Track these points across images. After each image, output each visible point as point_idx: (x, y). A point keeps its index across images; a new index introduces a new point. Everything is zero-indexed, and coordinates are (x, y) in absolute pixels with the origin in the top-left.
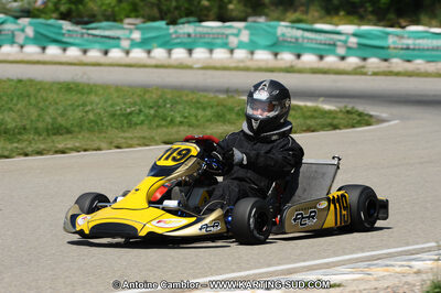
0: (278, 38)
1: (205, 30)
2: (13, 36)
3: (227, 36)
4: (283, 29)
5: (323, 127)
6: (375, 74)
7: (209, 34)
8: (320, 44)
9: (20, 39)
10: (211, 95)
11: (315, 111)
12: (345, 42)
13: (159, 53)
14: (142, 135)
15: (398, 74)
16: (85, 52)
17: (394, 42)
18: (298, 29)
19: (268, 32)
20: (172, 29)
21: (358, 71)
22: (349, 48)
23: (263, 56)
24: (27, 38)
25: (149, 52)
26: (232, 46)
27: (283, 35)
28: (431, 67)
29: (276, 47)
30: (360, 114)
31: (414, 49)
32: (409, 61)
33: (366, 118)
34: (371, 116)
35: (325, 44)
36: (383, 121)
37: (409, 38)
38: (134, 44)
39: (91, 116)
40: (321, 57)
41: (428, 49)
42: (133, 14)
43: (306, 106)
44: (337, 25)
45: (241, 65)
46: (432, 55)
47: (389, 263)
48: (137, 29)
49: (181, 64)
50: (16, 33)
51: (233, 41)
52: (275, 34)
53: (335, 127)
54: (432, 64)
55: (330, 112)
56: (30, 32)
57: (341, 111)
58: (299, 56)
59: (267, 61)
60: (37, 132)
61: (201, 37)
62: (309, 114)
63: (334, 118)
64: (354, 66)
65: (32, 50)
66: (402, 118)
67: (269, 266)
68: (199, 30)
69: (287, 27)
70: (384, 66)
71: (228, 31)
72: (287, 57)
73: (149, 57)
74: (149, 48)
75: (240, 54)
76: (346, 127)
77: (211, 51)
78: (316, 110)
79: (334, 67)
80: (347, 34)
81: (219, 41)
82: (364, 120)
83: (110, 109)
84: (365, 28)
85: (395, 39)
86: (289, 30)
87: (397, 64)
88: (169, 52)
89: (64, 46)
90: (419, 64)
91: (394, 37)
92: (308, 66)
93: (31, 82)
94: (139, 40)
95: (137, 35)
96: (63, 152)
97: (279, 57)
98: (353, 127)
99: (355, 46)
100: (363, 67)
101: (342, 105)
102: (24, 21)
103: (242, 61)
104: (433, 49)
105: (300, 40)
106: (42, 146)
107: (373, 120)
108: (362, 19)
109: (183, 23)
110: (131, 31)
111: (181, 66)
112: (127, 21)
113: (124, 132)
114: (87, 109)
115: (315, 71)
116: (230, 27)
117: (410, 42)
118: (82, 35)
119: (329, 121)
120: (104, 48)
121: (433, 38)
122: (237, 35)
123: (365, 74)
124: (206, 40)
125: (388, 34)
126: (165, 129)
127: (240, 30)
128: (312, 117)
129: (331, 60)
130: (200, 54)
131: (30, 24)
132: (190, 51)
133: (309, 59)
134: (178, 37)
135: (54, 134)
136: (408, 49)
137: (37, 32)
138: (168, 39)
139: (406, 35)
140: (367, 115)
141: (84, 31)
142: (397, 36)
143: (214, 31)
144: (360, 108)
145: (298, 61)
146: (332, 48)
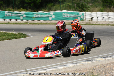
4: (6, 13)
5: (13, 38)
6: (30, 24)
11: (12, 34)
12: (23, 16)
15: (36, 24)
18: (10, 13)
19: (2, 14)
21: (26, 23)
22: (23, 17)
27: (6, 14)
28: (45, 22)
29: (4, 18)
31: (40, 17)
32: (39, 20)
34: (26, 35)
35: (17, 17)
36: (29, 36)
37: (39, 14)
40: (17, 20)
41: (44, 17)
43: (9, 33)
44: (20, 12)
46: (45, 19)
47: (18, 74)
52: (4, 14)
53: (16, 38)
54: (45, 21)
55: (16, 34)
57: (18, 34)
58: (11, 20)
59: (2, 21)
62: (10, 35)
63: (16, 36)
66: (34, 35)
69: (7, 12)
70: (32, 22)
72: (7, 20)
76: (19, 38)
79: (19, 22)
80: (23, 14)
82: (24, 36)
84: (27, 12)
85: (35, 15)
86: (8, 13)
87: (36, 21)
90: (42, 21)
91: (35, 14)
92: (13, 22)
97: (5, 20)
98: (21, 38)
99: (25, 17)
100: (27, 22)
101: (18, 32)
105: (11, 16)
108: (27, 10)
115: (14, 24)
117: (39, 15)
119: (14, 37)
121: (45, 14)
123: (27, 24)
125: (33, 13)
128: (10, 36)
129: (19, 21)
133: (13, 21)
136: (39, 17)
142: (36, 14)
144: (23, 33)
145: (10, 21)
146: (19, 17)
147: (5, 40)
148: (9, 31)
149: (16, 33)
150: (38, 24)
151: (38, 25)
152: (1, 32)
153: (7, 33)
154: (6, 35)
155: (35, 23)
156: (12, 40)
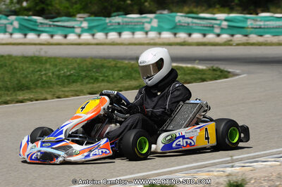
0: (176, 24)
1: (129, 20)
2: (6, 27)
3: (143, 23)
4: (180, 17)
5: (195, 80)
6: (238, 45)
7: (131, 22)
8: (204, 26)
9: (10, 29)
10: (126, 62)
12: (220, 25)
13: (100, 36)
14: (76, 89)
15: (253, 44)
16: (52, 36)
17: (251, 24)
18: (189, 17)
19: (170, 20)
20: (108, 20)
21: (227, 43)
22: (222, 29)
23: (167, 35)
24: (15, 29)
25: (93, 35)
26: (147, 29)
27: (179, 21)
28: (275, 39)
29: (175, 29)
30: (222, 71)
31: (264, 28)
32: (261, 36)
33: (226, 73)
34: (229, 72)
35: (207, 27)
36: (236, 75)
37: (261, 21)
38: (84, 30)
39: (44, 78)
40: (205, 35)
41: (273, 28)
42: (82, 11)
43: (187, 67)
44: (214, 14)
45: (152, 41)
46: (276, 31)
47: (211, 169)
48: (85, 20)
49: (113, 42)
50: (8, 25)
51: (147, 26)
52: (174, 21)
53: (203, 80)
55: (202, 70)
56: (16, 24)
57: (209, 69)
58: (190, 35)
59: (169, 38)
60: (7, 89)
61: (126, 25)
62: (189, 72)
63: (204, 74)
64: (225, 40)
65: (18, 36)
66: (249, 73)
67: (132, 174)
68: (125, 20)
69: (182, 16)
70: (244, 39)
71: (144, 20)
72: (182, 36)
73: (94, 39)
74: (93, 33)
75: (152, 35)
76: (211, 80)
77: (133, 33)
78: (193, 69)
79: (212, 41)
80: (221, 20)
81: (138, 27)
82: (224, 75)
83: (58, 73)
84: (232, 15)
85: (252, 22)
86: (184, 18)
87: (254, 38)
88: (107, 34)
89: (39, 33)
90: (268, 37)
91: (251, 20)
92: (195, 41)
93: (10, 56)
94: (86, 28)
95: (85, 25)
96: (22, 102)
97: (177, 36)
98: (216, 79)
99: (226, 27)
100: (231, 41)
101: (209, 66)
102: (12, 18)
103: (153, 39)
104: (276, 28)
105: (191, 25)
106: (8, 98)
107: (230, 75)
108: (231, 10)
109: (115, 16)
110: (81, 22)
111: (113, 44)
112: (79, 15)
113: (64, 87)
114: (42, 73)
115: (199, 44)
116: (145, 17)
117: (262, 23)
118: (50, 25)
119: (199, 76)
120: (64, 33)
121: (276, 21)
122: (149, 23)
123: (231, 45)
124: (130, 26)
125: (247, 19)
126: (91, 85)
127: (151, 19)
128: (189, 74)
129: (211, 37)
130: (126, 35)
131: (16, 20)
132: (120, 34)
133: (197, 36)
134: (112, 25)
135: (18, 90)
136: (260, 28)
137: (20, 25)
138: (105, 26)
139: (259, 19)
140: (226, 71)
141: (51, 23)
142: (253, 20)
143: (135, 20)
144: (221, 67)
145: (190, 38)
146: (211, 29)
148: (185, 63)
149: (204, 68)
150: (260, 44)
151: (258, 47)
153: (182, 67)
155: (251, 41)
156: (194, 84)
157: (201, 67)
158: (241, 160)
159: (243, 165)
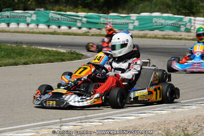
0: (50, 18)
3: (26, 17)
4: (52, 14)
5: (57, 60)
6: (93, 35)
8: (70, 21)
10: (9, 45)
12: (81, 20)
15: (103, 35)
17: (103, 21)
18: (59, 14)
19: (45, 15)
22: (82, 23)
30: (77, 54)
31: (113, 24)
34: (83, 55)
36: (88, 57)
37: (110, 18)
40: (70, 28)
41: (119, 24)
43: (52, 50)
45: (32, 31)
52: (48, 16)
53: (63, 60)
55: (64, 53)
57: (68, 53)
58: (59, 27)
59: (44, 29)
63: (64, 56)
69: (54, 13)
71: (26, 15)
76: (68, 60)
78: (56, 52)
80: (82, 17)
82: (79, 57)
86: (55, 15)
91: (103, 18)
97: (50, 27)
98: (72, 60)
101: (69, 50)
103: (33, 29)
105: (60, 19)
107: (83, 57)
116: (27, 13)
117: (111, 21)
119: (60, 57)
121: (121, 19)
122: (30, 17)
123: (88, 35)
125: (100, 17)
127: (32, 14)
128: (53, 55)
129: (74, 29)
140: (81, 54)
142: (105, 18)
143: (19, 15)
144: (77, 51)
147: (43, 63)
149: (65, 51)
152: (39, 47)
153: (48, 50)
154: (45, 53)
155: (103, 33)
156: (56, 63)
157: (62, 51)
158: (75, 120)
159: (76, 124)
